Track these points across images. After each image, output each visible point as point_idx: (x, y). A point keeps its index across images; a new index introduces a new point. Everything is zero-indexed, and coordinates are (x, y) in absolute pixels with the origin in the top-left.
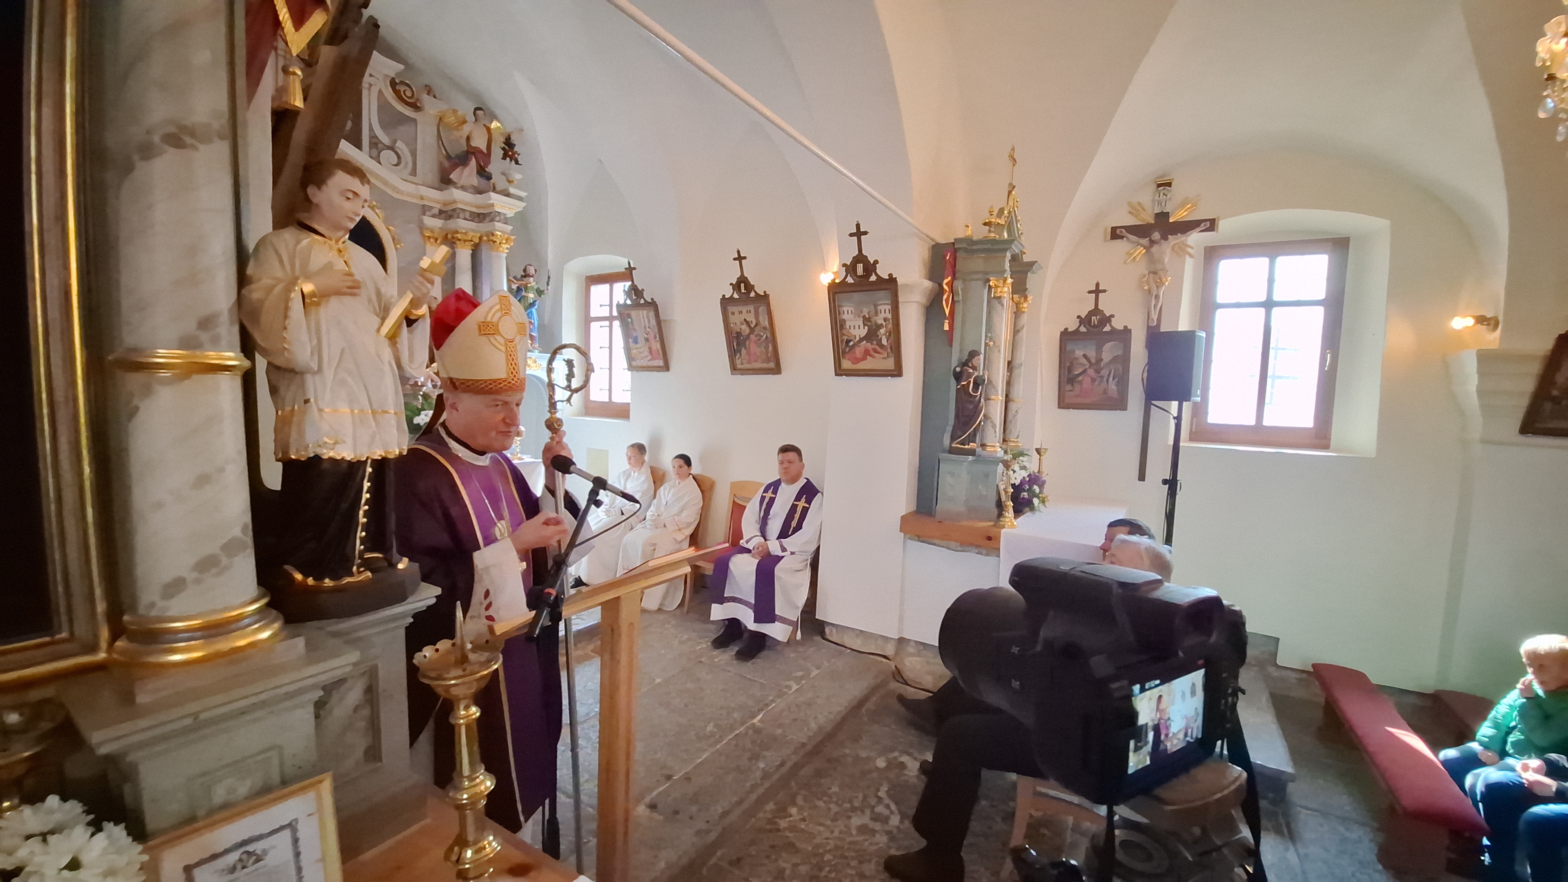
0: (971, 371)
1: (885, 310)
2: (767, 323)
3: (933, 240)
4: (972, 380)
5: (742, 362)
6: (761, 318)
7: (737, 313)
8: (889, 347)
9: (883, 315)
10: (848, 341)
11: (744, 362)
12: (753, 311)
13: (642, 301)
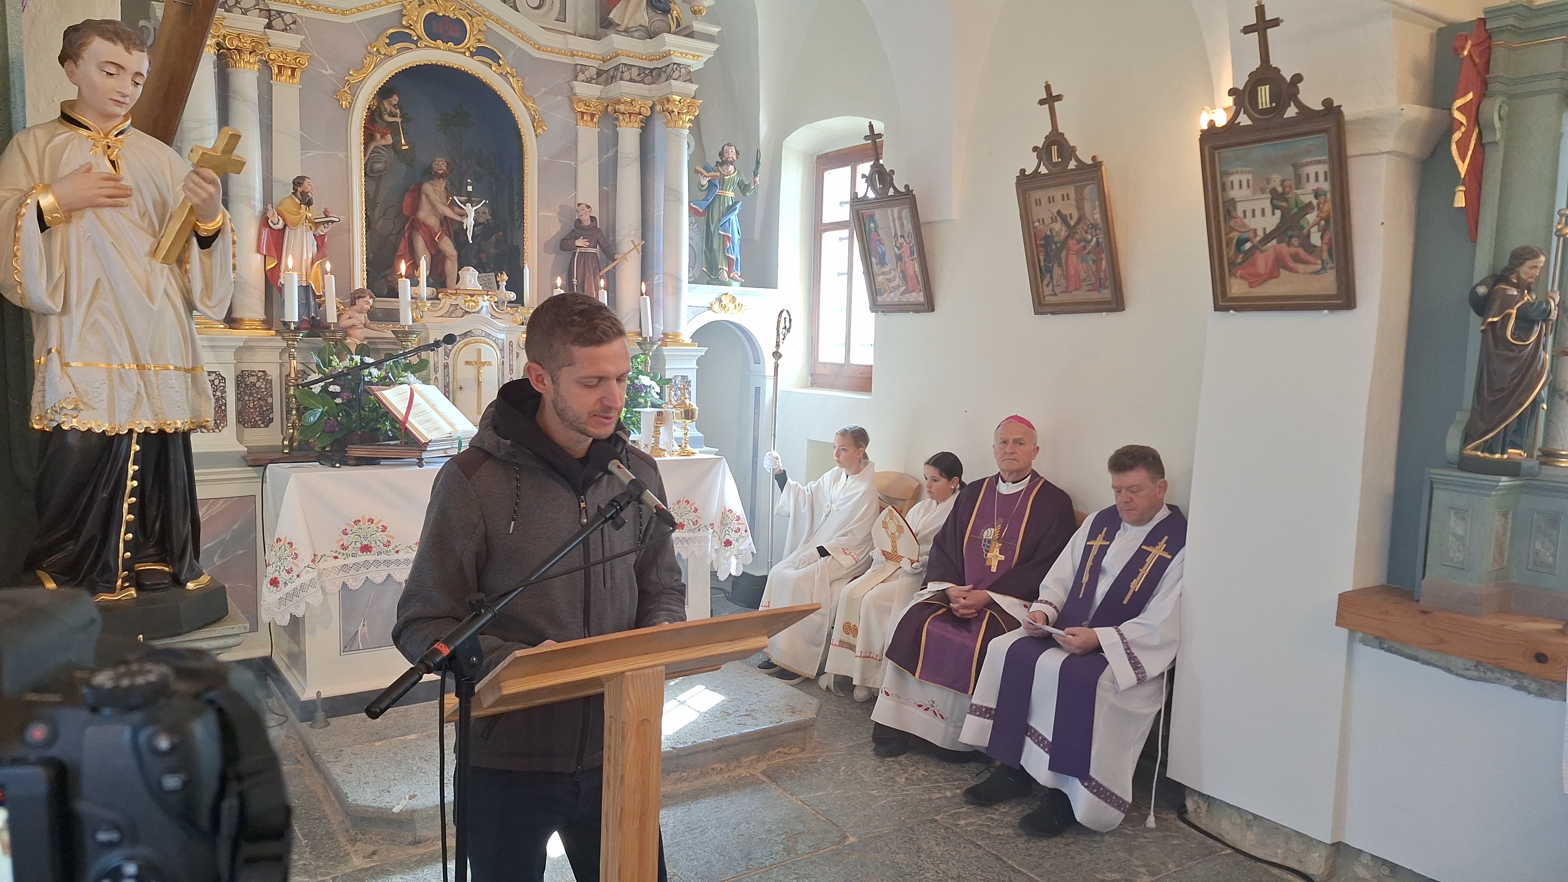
0: (1515, 293)
1: (1317, 174)
2: (1097, 216)
3: (1436, 18)
4: (1514, 312)
5: (1053, 290)
6: (1087, 207)
7: (1044, 201)
8: (1325, 248)
9: (1312, 185)
10: (1241, 242)
11: (1057, 290)
12: (1072, 196)
13: (891, 192)
